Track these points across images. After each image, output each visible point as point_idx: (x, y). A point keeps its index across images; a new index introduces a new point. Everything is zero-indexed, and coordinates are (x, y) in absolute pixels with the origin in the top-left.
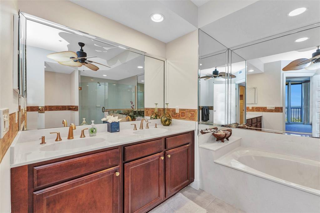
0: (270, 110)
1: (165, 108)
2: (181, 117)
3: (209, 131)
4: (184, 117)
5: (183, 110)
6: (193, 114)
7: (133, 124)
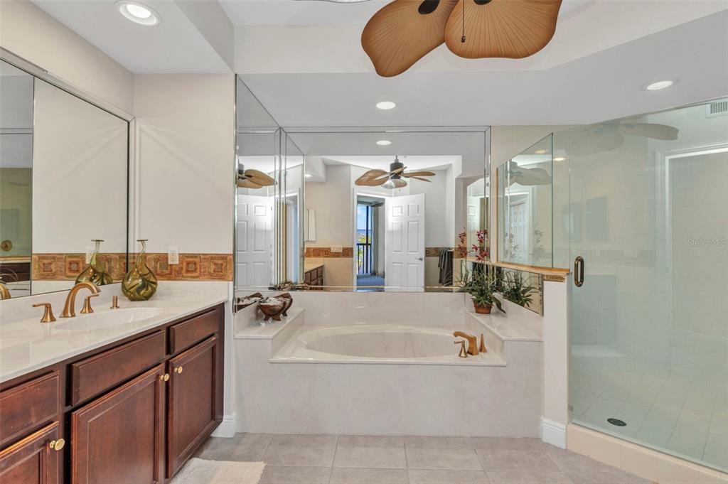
0: (336, 253)
1: (131, 251)
2: (184, 274)
3: (246, 302)
4: (193, 275)
5: (192, 257)
6: (222, 264)
7: (43, 305)
